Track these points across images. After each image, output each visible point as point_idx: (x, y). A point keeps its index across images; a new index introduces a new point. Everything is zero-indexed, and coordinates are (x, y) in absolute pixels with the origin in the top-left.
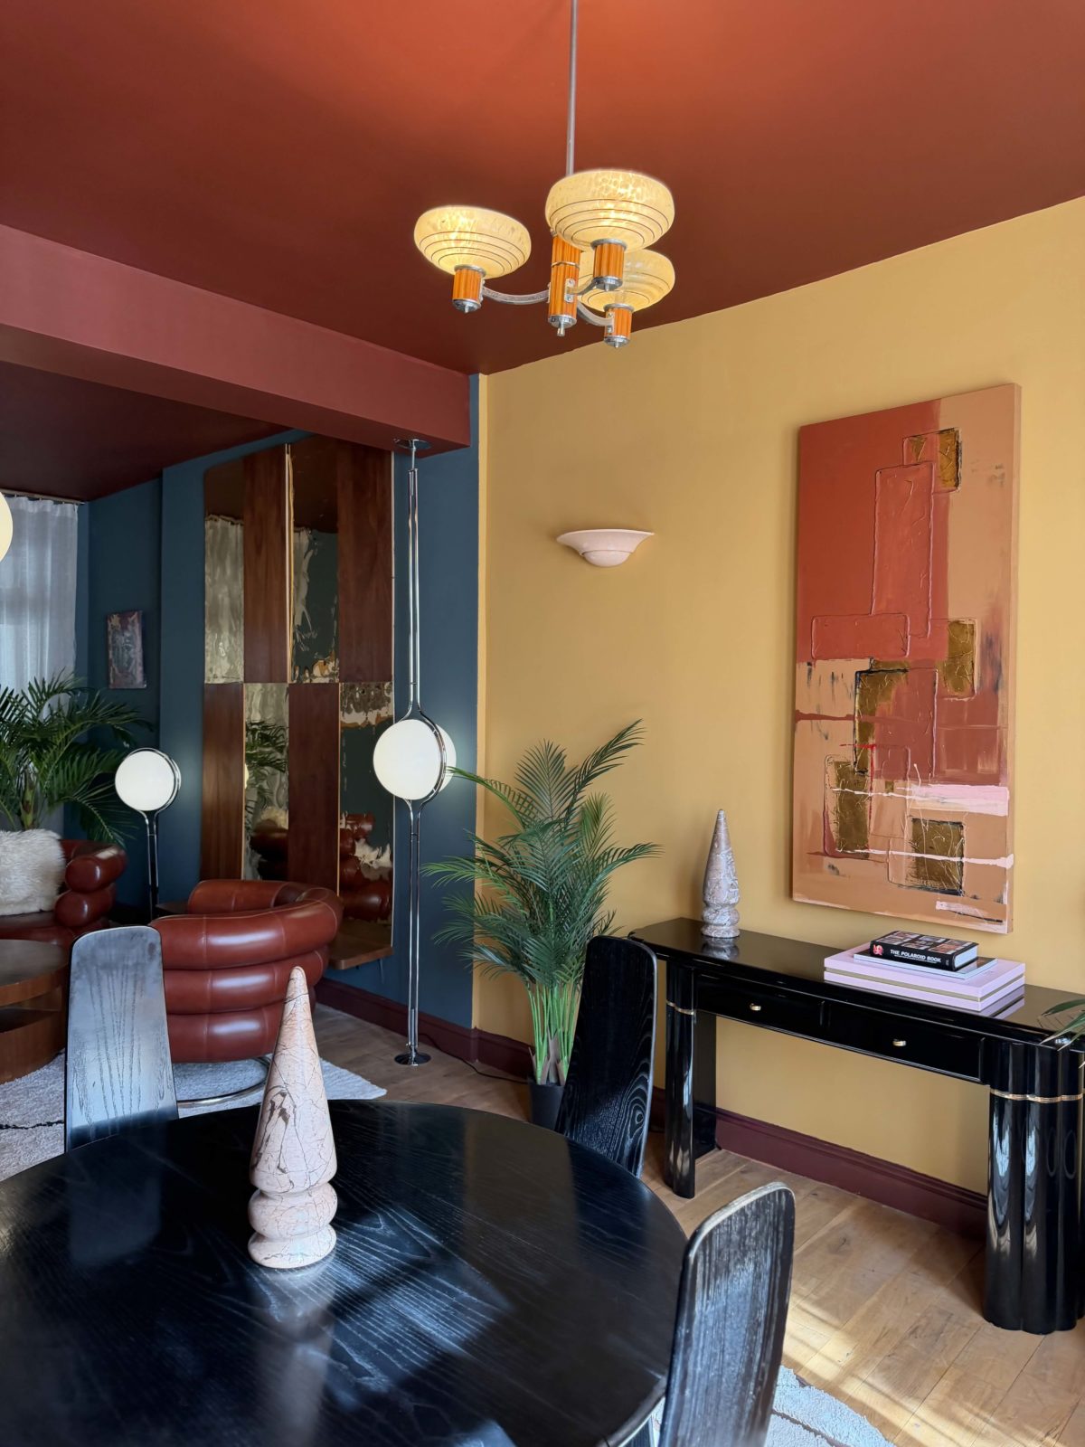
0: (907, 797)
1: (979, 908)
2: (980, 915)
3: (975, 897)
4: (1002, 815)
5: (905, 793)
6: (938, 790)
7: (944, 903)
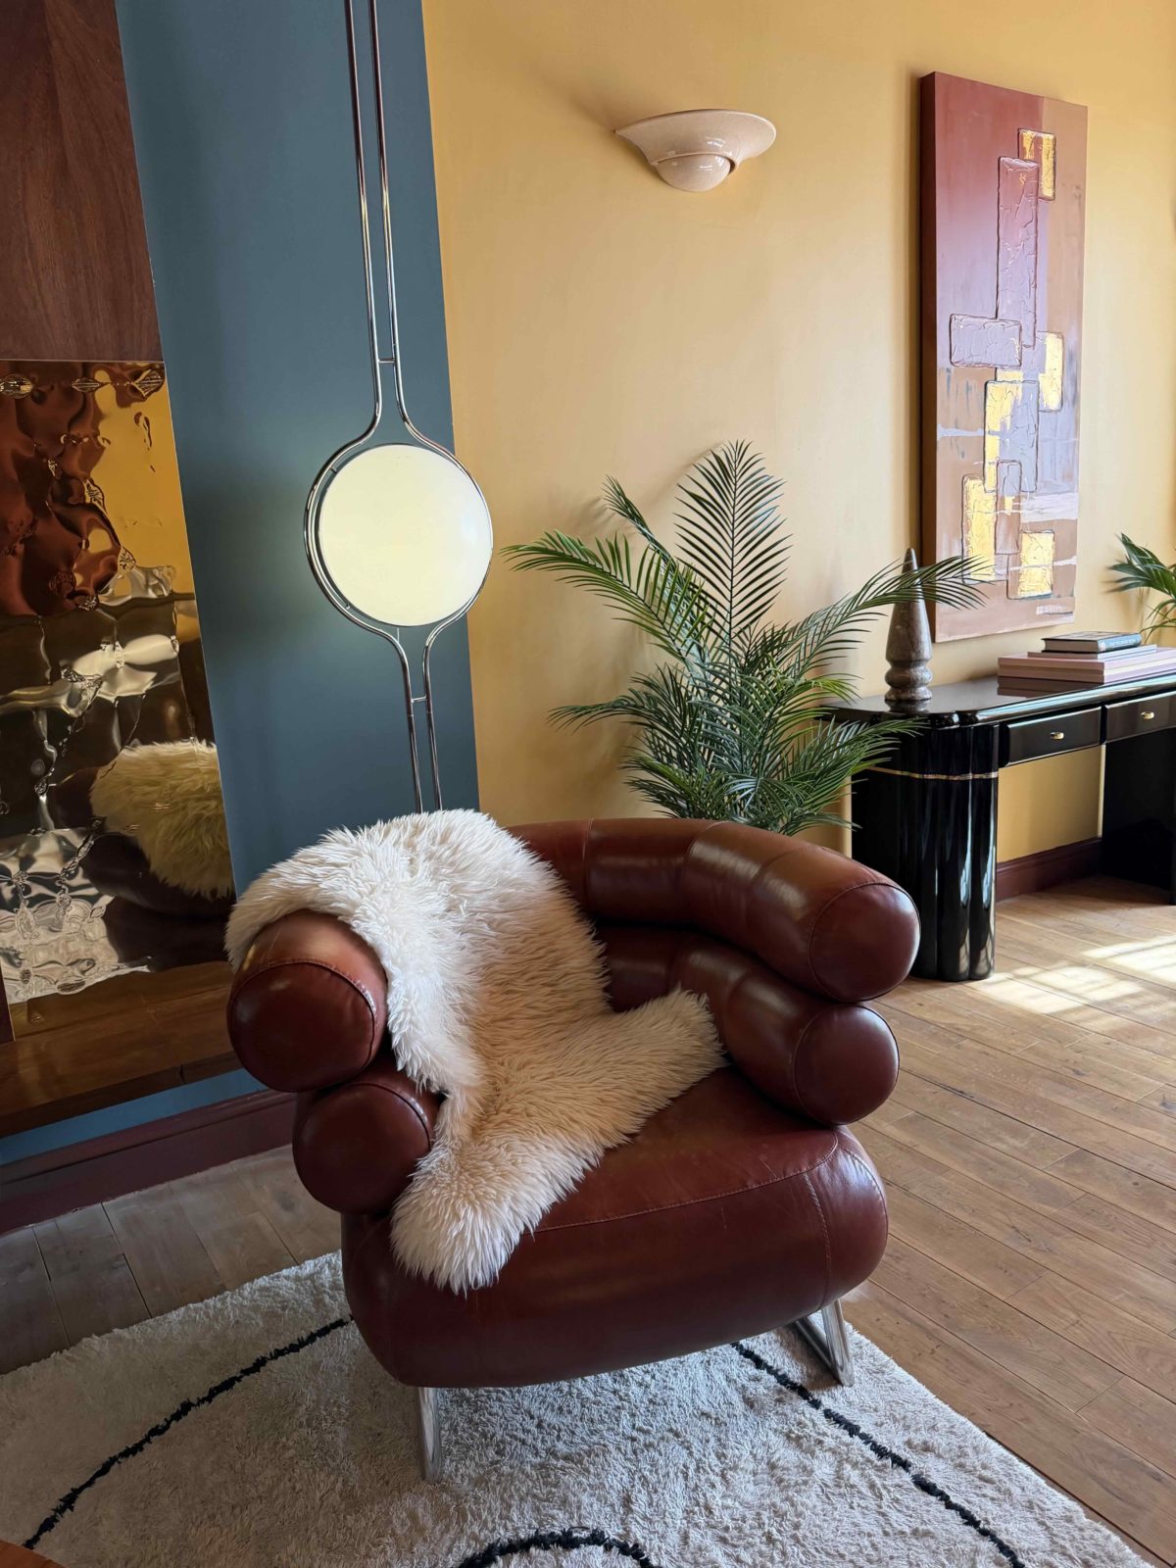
0: (1021, 512)
1: (1061, 605)
2: (1062, 611)
3: (1059, 596)
4: (1074, 518)
5: (1019, 507)
6: (1038, 501)
7: (1042, 608)
